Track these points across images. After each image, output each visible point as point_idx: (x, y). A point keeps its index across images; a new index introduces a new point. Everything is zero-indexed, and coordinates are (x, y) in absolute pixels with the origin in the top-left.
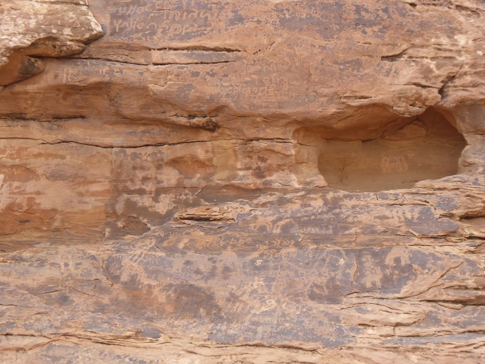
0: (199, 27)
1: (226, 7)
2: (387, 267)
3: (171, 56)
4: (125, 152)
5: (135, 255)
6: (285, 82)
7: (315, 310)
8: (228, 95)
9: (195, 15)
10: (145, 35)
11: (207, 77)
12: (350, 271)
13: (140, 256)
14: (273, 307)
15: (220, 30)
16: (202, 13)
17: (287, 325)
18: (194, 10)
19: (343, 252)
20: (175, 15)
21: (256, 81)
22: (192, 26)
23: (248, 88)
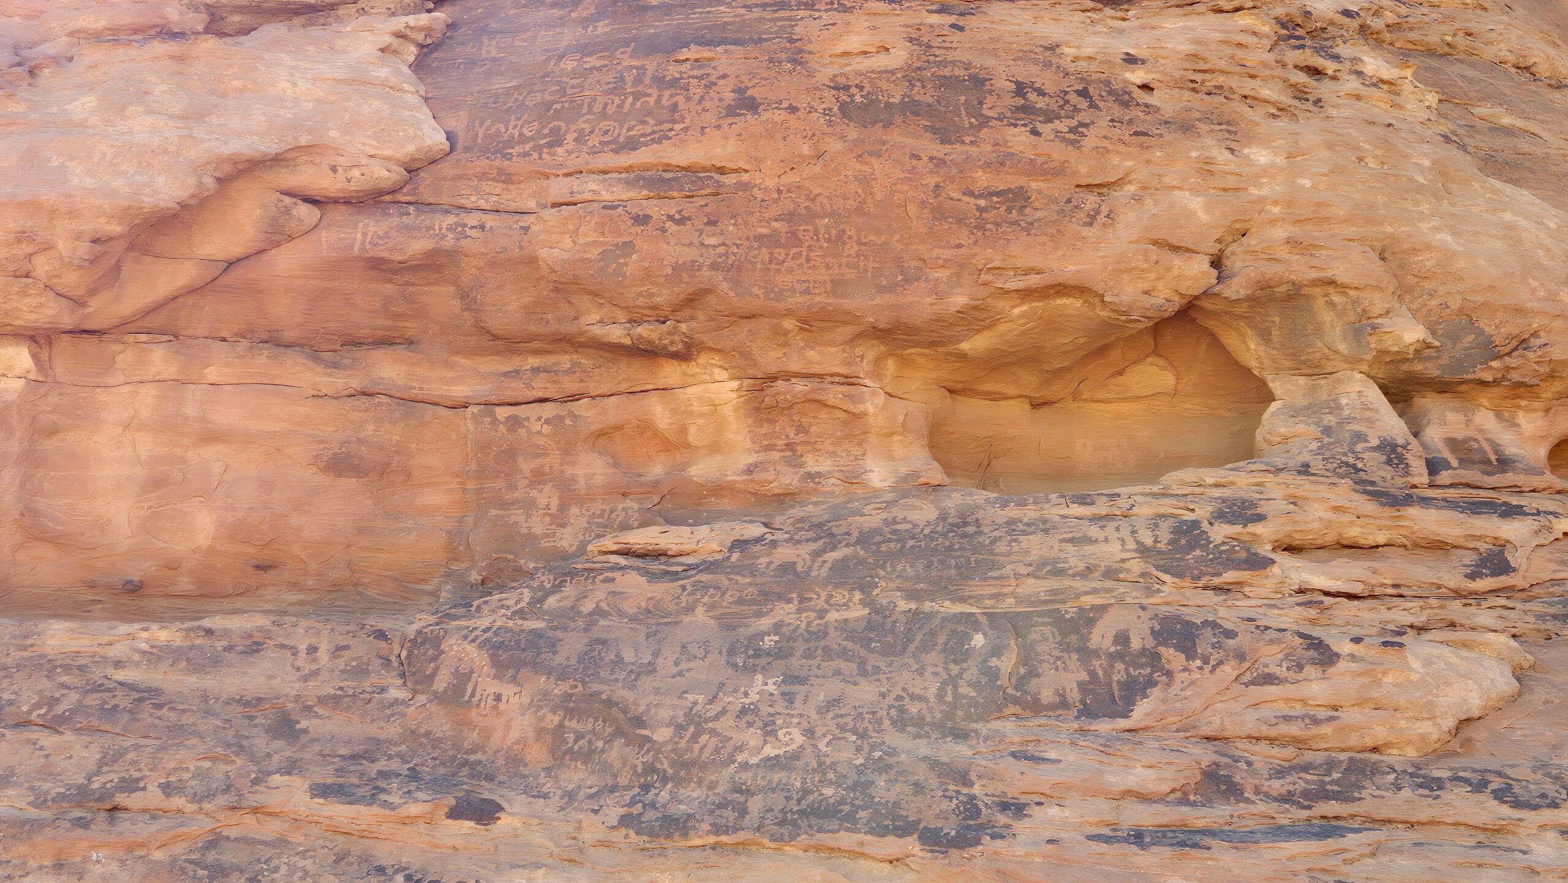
0: (660, 123)
1: (721, 82)
2: (1096, 653)
3: (591, 186)
4: (492, 415)
5: (476, 629)
6: (850, 237)
7: (903, 757)
8: (714, 266)
9: (652, 100)
10: (538, 148)
11: (668, 224)
12: (999, 663)
13: (485, 631)
14: (794, 746)
15: (703, 128)
16: (666, 97)
17: (828, 791)
18: (649, 91)
19: (983, 620)
20: (606, 104)
21: (783, 235)
22: (643, 122)
23: (764, 250)
